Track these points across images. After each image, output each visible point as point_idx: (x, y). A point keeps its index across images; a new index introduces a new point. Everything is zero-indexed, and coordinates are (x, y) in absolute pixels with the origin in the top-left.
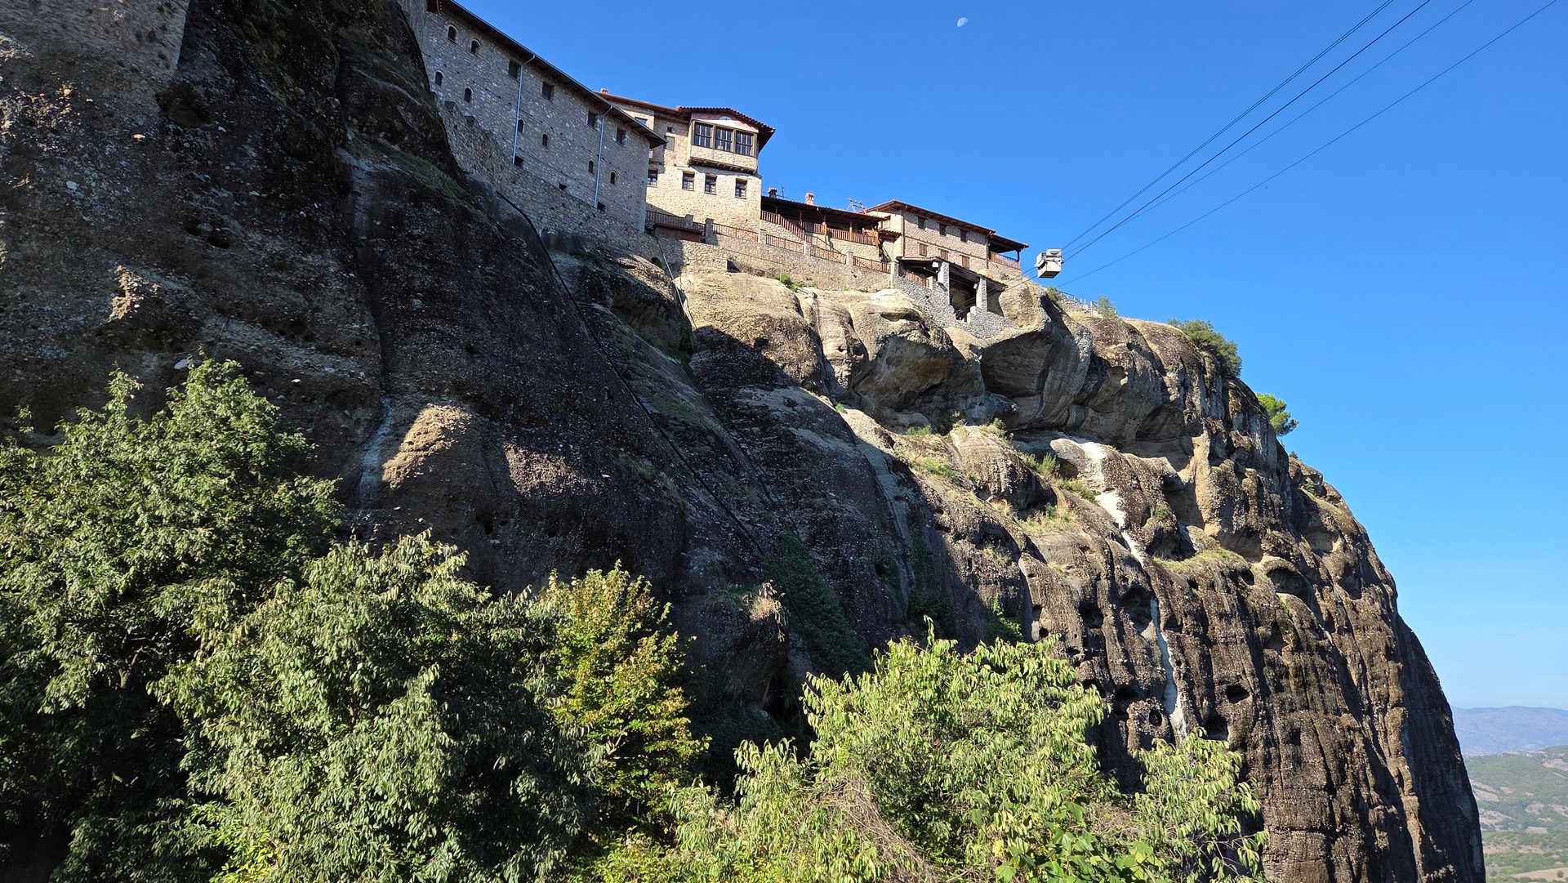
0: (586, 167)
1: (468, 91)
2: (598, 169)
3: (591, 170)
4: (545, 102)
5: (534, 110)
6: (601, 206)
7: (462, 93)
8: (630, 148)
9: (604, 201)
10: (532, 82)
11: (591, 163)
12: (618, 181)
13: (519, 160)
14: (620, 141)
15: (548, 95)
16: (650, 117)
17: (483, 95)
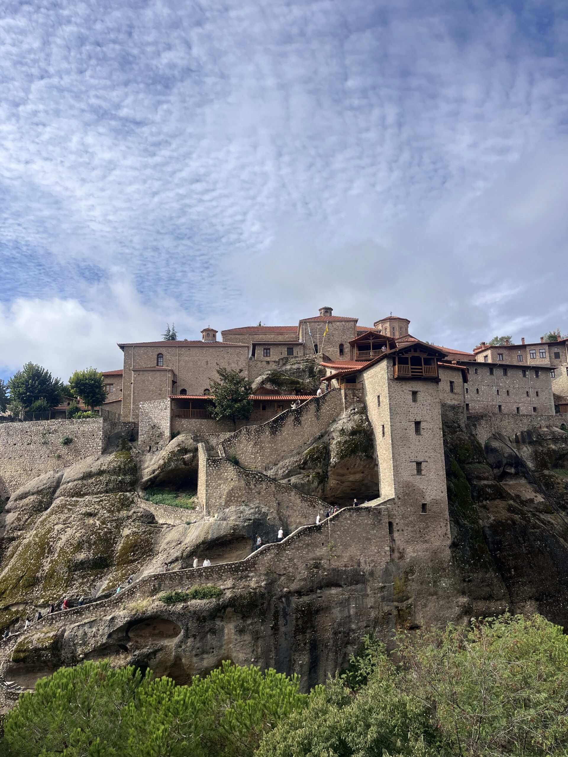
0: (525, 395)
1: (477, 389)
2: (531, 393)
3: (528, 395)
4: (505, 377)
5: (502, 383)
6: (535, 409)
7: (476, 391)
8: (542, 377)
9: (535, 406)
10: (498, 372)
11: (527, 392)
12: (539, 394)
13: (500, 406)
14: (537, 376)
15: (505, 374)
16: (547, 347)
17: (482, 388)
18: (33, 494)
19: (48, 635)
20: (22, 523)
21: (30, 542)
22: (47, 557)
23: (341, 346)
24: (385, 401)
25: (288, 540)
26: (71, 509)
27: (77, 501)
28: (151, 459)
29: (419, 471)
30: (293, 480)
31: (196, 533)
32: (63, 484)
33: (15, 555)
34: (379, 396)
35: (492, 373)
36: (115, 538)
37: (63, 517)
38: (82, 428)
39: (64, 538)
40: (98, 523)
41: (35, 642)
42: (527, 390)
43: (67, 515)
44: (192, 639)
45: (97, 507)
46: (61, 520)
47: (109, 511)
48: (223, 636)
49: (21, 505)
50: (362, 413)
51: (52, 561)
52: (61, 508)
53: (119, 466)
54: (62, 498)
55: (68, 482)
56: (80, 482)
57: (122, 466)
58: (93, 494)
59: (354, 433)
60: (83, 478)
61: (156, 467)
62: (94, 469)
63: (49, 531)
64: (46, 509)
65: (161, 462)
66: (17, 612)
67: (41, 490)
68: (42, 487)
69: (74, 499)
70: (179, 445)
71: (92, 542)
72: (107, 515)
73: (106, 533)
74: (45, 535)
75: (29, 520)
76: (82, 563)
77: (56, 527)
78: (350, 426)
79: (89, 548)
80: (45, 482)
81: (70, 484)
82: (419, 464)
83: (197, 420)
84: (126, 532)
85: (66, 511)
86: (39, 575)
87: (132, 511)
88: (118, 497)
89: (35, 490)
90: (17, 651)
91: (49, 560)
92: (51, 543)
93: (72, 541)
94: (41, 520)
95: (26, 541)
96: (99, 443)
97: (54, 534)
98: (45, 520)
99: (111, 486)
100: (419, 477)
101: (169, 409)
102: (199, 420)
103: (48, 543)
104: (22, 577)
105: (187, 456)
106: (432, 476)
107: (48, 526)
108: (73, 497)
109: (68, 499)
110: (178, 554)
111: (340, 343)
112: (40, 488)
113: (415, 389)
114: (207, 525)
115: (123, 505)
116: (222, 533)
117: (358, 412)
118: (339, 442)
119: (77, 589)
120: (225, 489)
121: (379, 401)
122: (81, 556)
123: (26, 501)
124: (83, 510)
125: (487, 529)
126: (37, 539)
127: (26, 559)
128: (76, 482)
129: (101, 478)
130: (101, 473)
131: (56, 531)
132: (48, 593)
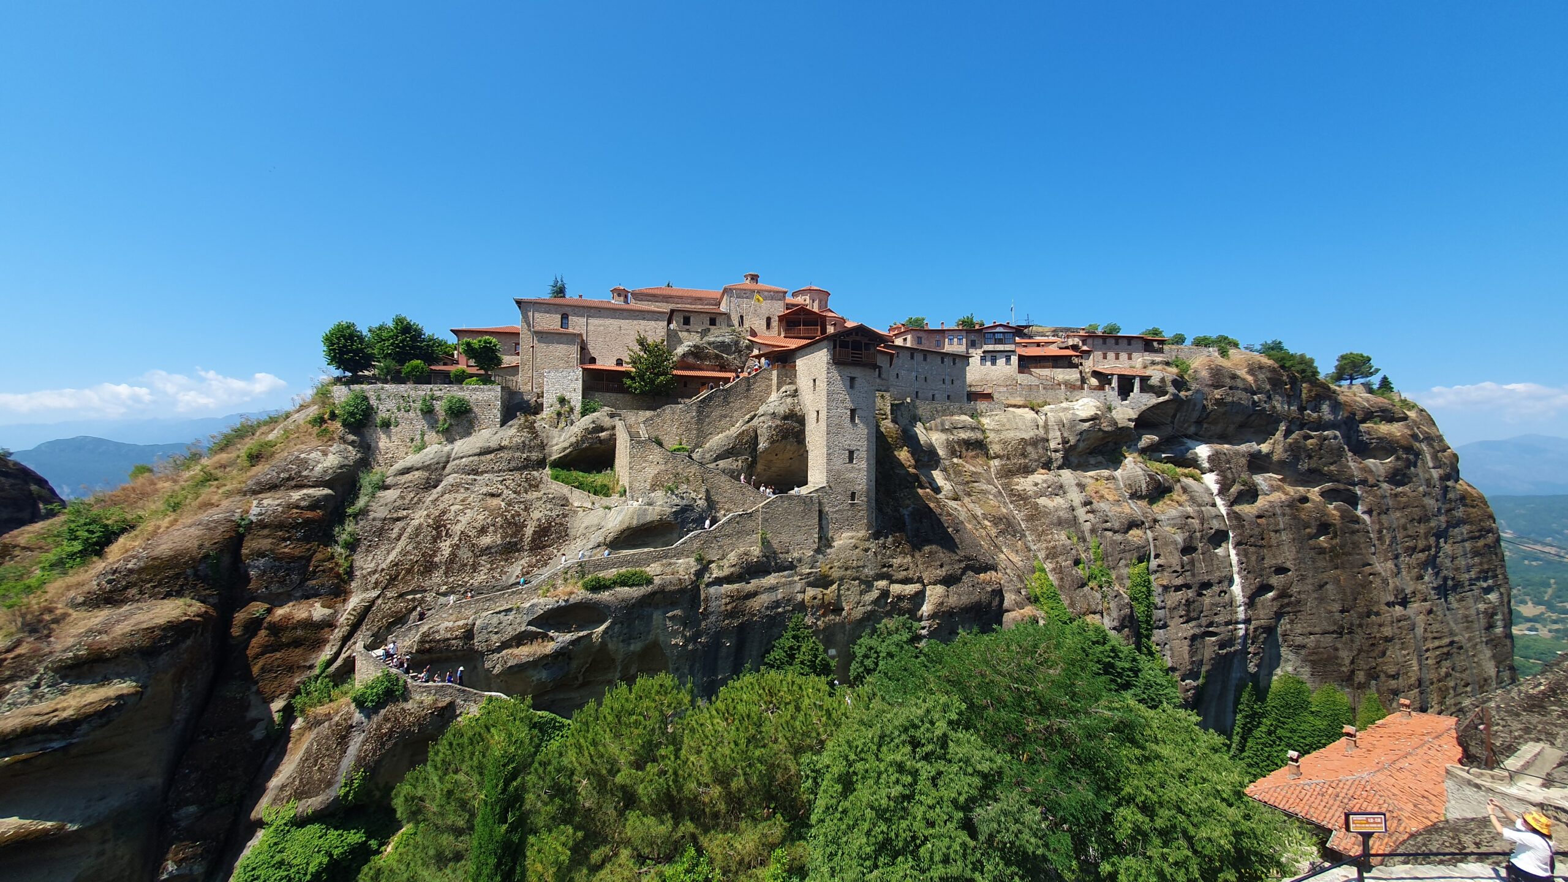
0: (942, 382)
1: (897, 374)
2: (946, 381)
3: (944, 382)
4: (924, 364)
5: (921, 369)
6: (948, 396)
7: (896, 376)
8: (958, 365)
9: (949, 394)
10: (919, 357)
11: (944, 379)
12: (954, 382)
13: (917, 392)
14: (954, 364)
15: (925, 359)
16: (964, 334)
17: (903, 373)
18: (417, 469)
19: (457, 623)
20: (407, 501)
21: (420, 525)
22: (445, 541)
23: (769, 320)
24: (822, 385)
25: (718, 527)
26: (468, 489)
27: (475, 480)
28: (560, 436)
29: (851, 460)
30: (722, 464)
31: (620, 518)
32: (454, 460)
33: (403, 538)
34: (814, 380)
35: (912, 358)
36: (525, 521)
37: (460, 497)
38: (474, 397)
39: (464, 520)
40: (503, 504)
41: (442, 632)
42: (943, 377)
43: (465, 495)
44: (620, 625)
45: (501, 487)
46: (458, 500)
47: (515, 492)
48: (652, 621)
49: (403, 481)
50: (794, 396)
51: (451, 546)
52: (455, 488)
53: (523, 442)
54: (456, 475)
55: (462, 458)
56: (476, 458)
57: (527, 442)
58: (492, 471)
59: (785, 418)
60: (480, 454)
61: (566, 444)
62: (493, 444)
63: (444, 513)
64: (435, 487)
65: (573, 439)
66: (413, 600)
67: (428, 465)
68: (428, 463)
69: (471, 477)
70: (593, 422)
71: (499, 525)
72: (513, 496)
73: (513, 517)
74: (439, 516)
75: (416, 499)
76: (488, 548)
77: (453, 508)
78: (782, 410)
79: (495, 532)
80: (431, 456)
81: (464, 460)
82: (851, 453)
83: (611, 394)
84: (536, 515)
85: (462, 490)
86: (436, 559)
87: (542, 492)
88: (523, 476)
89: (420, 465)
90: (422, 642)
91: (448, 543)
92: (449, 526)
93: (475, 525)
94: (430, 499)
95: (416, 523)
96: (496, 413)
97: (451, 515)
98: (437, 500)
99: (513, 464)
100: (850, 466)
101: (581, 380)
102: (615, 395)
103: (445, 526)
104: (417, 561)
105: (603, 435)
106: (864, 465)
107: (442, 507)
108: (469, 474)
109: (463, 476)
110: (601, 539)
111: (767, 316)
112: (426, 464)
113: (853, 375)
114: (631, 510)
115: (530, 485)
116: (649, 519)
117: (790, 395)
118: (770, 427)
119: (485, 574)
120: (651, 471)
121: (815, 385)
122: (486, 540)
123: (408, 477)
124: (484, 490)
125: (906, 517)
126: (430, 521)
127: (419, 543)
128: (471, 458)
129: (502, 455)
130: (501, 448)
131: (452, 512)
132: (451, 580)
